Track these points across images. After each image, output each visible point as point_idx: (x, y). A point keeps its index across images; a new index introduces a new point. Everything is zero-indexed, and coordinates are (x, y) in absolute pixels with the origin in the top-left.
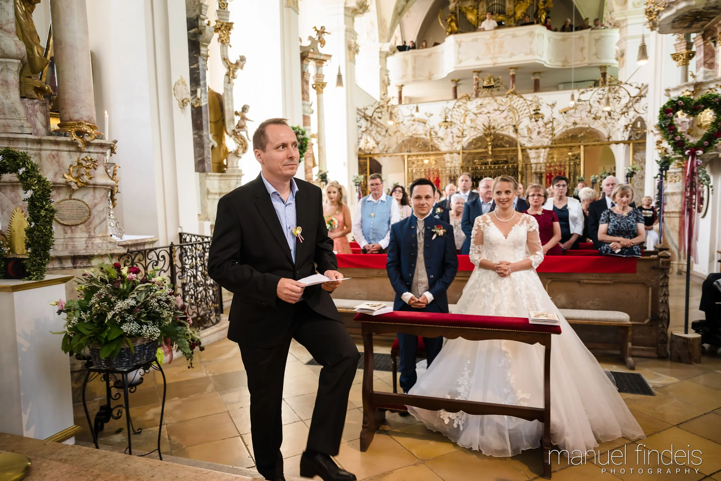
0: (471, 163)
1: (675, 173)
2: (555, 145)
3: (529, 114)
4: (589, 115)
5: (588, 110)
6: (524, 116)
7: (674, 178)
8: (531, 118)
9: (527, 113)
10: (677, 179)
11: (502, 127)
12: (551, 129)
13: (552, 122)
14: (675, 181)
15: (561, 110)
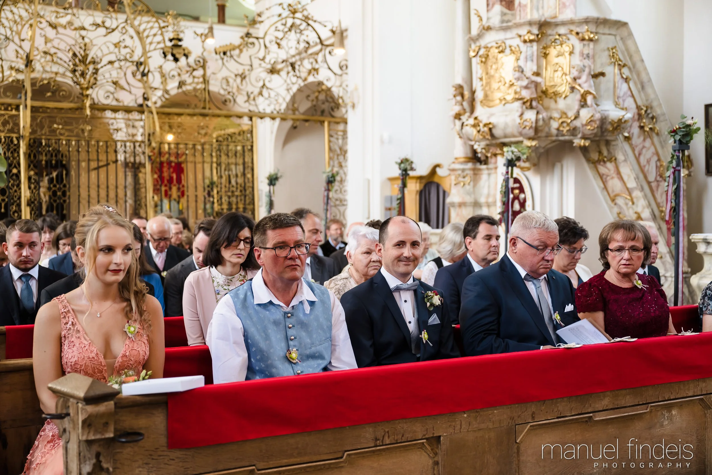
0: (46, 130)
1: (463, 170)
2: (210, 111)
3: (162, 45)
4: (263, 65)
5: (261, 55)
6: (153, 47)
7: (461, 179)
8: (165, 55)
9: (159, 43)
10: (467, 180)
11: (111, 62)
12: (201, 80)
13: (204, 67)
14: (464, 185)
15: (218, 46)
